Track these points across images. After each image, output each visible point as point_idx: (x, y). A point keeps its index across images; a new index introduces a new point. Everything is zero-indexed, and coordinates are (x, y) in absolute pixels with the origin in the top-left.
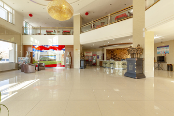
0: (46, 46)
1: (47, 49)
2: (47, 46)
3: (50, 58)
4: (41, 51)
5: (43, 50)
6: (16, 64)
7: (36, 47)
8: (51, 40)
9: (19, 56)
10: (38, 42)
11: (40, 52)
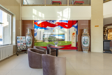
0: (51, 22)
1: (54, 26)
2: (53, 21)
3: (57, 37)
4: (45, 29)
5: (48, 27)
6: (14, 46)
7: (39, 23)
8: (60, 13)
9: (17, 35)
10: (43, 15)
11: (43, 29)
